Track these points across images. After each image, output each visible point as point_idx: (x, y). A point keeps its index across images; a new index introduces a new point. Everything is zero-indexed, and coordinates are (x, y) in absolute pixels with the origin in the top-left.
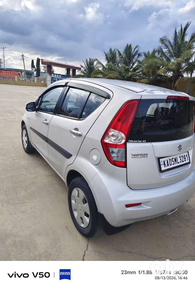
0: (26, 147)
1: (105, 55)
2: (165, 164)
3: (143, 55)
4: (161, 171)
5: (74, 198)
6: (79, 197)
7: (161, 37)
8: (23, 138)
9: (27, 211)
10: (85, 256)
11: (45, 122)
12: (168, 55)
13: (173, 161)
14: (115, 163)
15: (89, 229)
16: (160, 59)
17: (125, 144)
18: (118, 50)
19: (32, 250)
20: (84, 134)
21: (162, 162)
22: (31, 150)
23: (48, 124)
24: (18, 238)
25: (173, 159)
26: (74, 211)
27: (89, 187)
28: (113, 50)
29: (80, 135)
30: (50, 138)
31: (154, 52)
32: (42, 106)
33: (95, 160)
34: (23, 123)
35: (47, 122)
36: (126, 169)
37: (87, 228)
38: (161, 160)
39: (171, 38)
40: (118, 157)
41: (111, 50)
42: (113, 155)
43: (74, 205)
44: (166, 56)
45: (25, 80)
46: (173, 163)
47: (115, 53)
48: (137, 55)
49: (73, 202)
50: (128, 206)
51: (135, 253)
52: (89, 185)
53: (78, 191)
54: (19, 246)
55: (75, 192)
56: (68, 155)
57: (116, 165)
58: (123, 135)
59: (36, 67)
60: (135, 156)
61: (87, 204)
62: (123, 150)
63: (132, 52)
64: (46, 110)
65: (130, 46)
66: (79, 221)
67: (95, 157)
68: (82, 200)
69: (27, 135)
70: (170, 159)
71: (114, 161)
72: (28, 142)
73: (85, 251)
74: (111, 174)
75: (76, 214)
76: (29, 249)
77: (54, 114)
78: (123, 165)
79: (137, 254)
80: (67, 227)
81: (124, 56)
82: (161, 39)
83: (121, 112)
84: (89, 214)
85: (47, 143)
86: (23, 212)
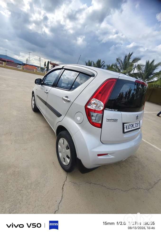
0: (33, 108)
1: (85, 63)
2: (126, 128)
3: (106, 66)
4: (124, 132)
5: (60, 144)
6: (64, 144)
7: (117, 58)
8: (32, 102)
9: (28, 149)
10: (64, 185)
11: (46, 91)
12: (120, 68)
13: (131, 126)
14: (93, 124)
15: (69, 167)
16: (115, 69)
17: (103, 110)
18: (93, 62)
19: (26, 179)
20: (72, 101)
21: (125, 126)
22: (36, 110)
23: (47, 93)
24: (17, 168)
25: (131, 124)
26: (59, 152)
27: (72, 139)
28: (90, 61)
29: (69, 101)
30: (48, 102)
31: (112, 65)
32: (46, 82)
33: (79, 120)
34: (33, 92)
35: (47, 92)
36: (101, 129)
37: (67, 166)
38: (125, 124)
39: (123, 59)
40: (95, 119)
41: (89, 61)
42: (93, 118)
43: (60, 149)
44: (118, 69)
45: (40, 72)
46: (131, 127)
47: (92, 63)
48: (103, 66)
49: (59, 146)
50: (99, 155)
51: (98, 184)
52: (72, 138)
53: (64, 140)
54: (17, 176)
55: (61, 140)
56: (59, 115)
57: (94, 125)
58: (102, 104)
59: (47, 66)
60: (109, 120)
61: (69, 150)
62: (100, 115)
63: (101, 64)
64: (48, 85)
65: (100, 60)
66: (62, 160)
67: (79, 118)
68: (66, 146)
69: (34, 100)
70: (130, 125)
71: (93, 122)
72: (35, 104)
73: (64, 181)
74: (89, 132)
75: (60, 155)
76: (24, 178)
77: (52, 87)
78: (99, 126)
79: (100, 185)
80: (53, 163)
81: (96, 65)
82: (117, 59)
83: (103, 86)
84: (70, 157)
85: (46, 106)
86: (25, 149)
